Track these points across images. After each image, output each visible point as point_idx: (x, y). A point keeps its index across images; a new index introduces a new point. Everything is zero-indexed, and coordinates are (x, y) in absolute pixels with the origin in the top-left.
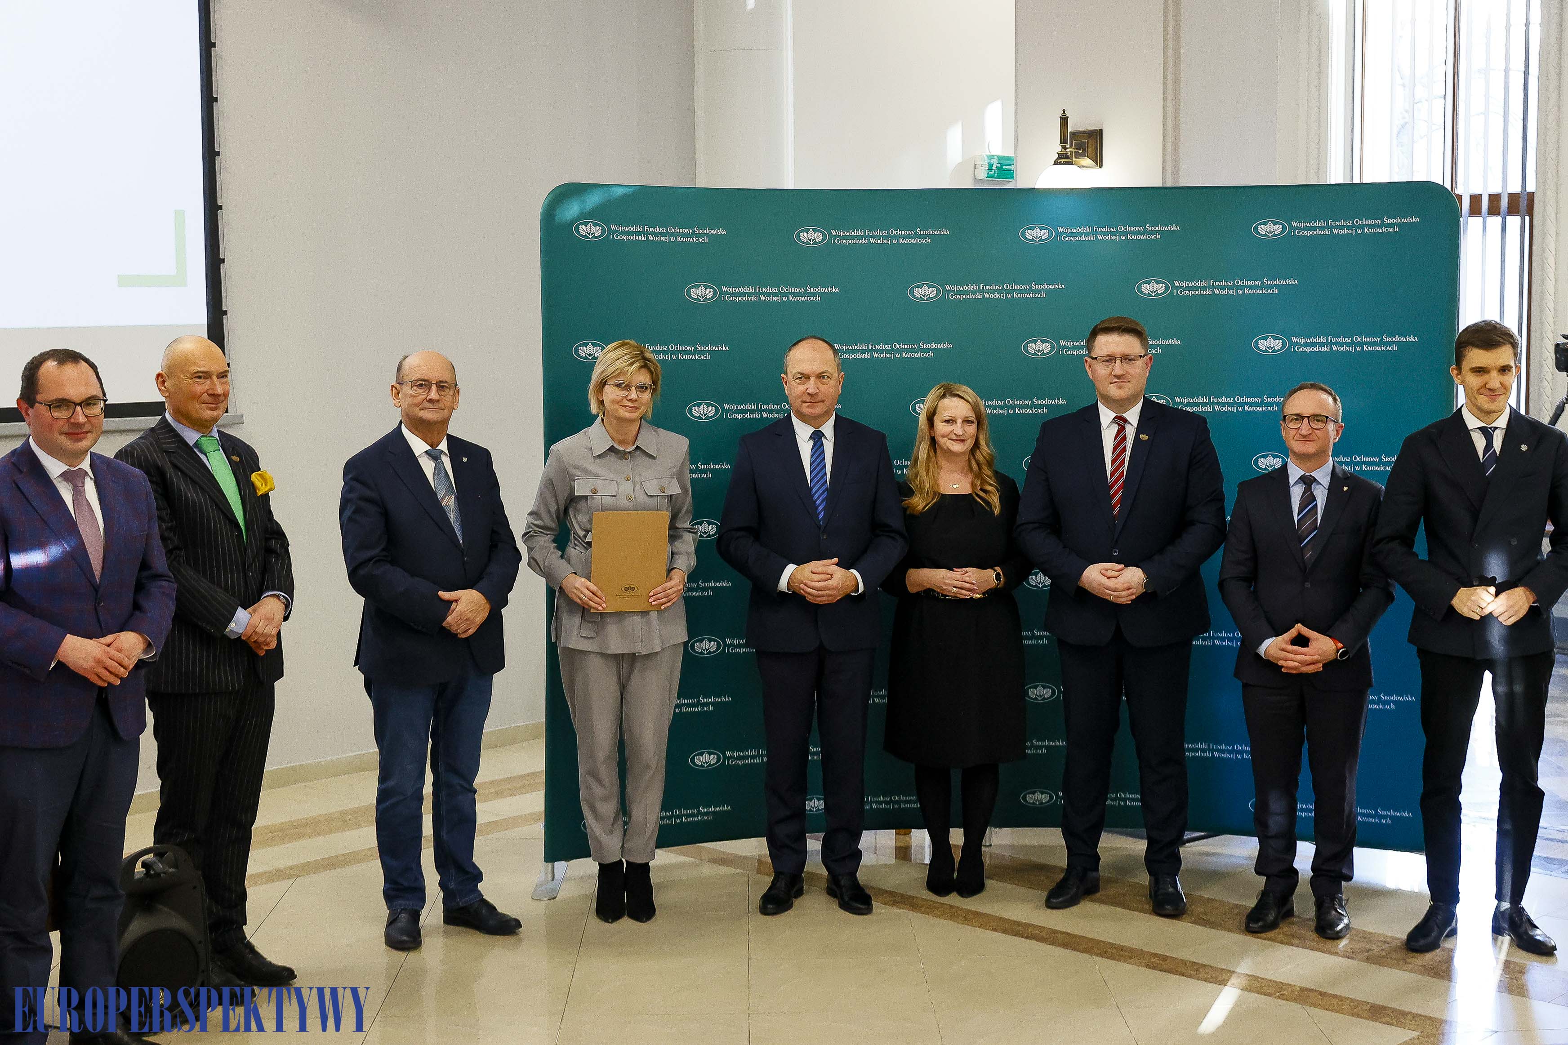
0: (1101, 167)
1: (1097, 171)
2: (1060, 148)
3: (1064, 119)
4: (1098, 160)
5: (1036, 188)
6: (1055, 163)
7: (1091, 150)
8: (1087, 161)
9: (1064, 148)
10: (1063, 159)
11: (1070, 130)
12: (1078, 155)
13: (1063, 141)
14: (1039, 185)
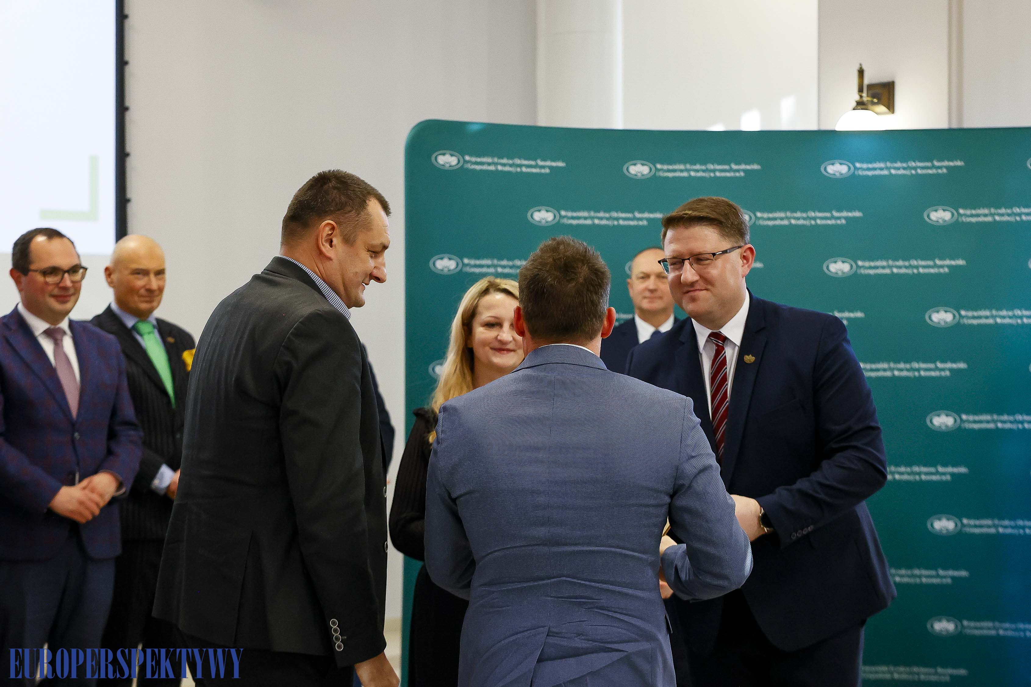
0: (893, 112)
1: (890, 116)
2: (857, 98)
3: (861, 72)
4: (890, 106)
5: (838, 129)
6: (854, 109)
7: (885, 98)
8: (882, 108)
9: (861, 97)
10: (861, 105)
11: (866, 81)
12: (873, 104)
13: (861, 90)
14: (839, 127)
